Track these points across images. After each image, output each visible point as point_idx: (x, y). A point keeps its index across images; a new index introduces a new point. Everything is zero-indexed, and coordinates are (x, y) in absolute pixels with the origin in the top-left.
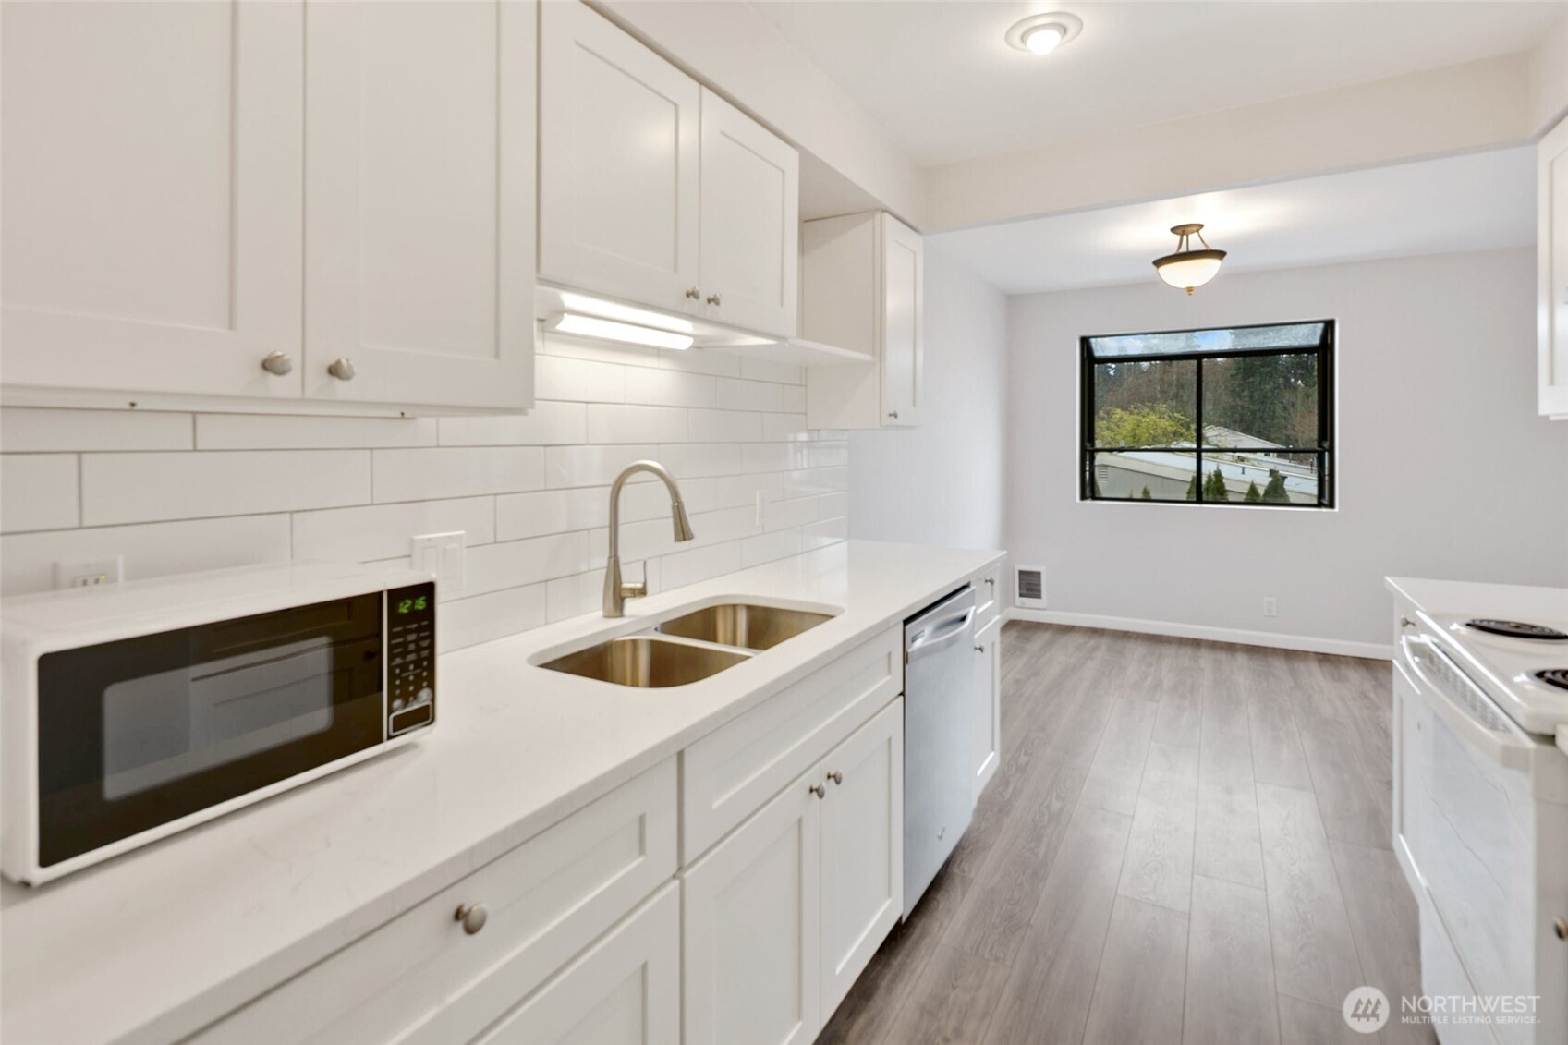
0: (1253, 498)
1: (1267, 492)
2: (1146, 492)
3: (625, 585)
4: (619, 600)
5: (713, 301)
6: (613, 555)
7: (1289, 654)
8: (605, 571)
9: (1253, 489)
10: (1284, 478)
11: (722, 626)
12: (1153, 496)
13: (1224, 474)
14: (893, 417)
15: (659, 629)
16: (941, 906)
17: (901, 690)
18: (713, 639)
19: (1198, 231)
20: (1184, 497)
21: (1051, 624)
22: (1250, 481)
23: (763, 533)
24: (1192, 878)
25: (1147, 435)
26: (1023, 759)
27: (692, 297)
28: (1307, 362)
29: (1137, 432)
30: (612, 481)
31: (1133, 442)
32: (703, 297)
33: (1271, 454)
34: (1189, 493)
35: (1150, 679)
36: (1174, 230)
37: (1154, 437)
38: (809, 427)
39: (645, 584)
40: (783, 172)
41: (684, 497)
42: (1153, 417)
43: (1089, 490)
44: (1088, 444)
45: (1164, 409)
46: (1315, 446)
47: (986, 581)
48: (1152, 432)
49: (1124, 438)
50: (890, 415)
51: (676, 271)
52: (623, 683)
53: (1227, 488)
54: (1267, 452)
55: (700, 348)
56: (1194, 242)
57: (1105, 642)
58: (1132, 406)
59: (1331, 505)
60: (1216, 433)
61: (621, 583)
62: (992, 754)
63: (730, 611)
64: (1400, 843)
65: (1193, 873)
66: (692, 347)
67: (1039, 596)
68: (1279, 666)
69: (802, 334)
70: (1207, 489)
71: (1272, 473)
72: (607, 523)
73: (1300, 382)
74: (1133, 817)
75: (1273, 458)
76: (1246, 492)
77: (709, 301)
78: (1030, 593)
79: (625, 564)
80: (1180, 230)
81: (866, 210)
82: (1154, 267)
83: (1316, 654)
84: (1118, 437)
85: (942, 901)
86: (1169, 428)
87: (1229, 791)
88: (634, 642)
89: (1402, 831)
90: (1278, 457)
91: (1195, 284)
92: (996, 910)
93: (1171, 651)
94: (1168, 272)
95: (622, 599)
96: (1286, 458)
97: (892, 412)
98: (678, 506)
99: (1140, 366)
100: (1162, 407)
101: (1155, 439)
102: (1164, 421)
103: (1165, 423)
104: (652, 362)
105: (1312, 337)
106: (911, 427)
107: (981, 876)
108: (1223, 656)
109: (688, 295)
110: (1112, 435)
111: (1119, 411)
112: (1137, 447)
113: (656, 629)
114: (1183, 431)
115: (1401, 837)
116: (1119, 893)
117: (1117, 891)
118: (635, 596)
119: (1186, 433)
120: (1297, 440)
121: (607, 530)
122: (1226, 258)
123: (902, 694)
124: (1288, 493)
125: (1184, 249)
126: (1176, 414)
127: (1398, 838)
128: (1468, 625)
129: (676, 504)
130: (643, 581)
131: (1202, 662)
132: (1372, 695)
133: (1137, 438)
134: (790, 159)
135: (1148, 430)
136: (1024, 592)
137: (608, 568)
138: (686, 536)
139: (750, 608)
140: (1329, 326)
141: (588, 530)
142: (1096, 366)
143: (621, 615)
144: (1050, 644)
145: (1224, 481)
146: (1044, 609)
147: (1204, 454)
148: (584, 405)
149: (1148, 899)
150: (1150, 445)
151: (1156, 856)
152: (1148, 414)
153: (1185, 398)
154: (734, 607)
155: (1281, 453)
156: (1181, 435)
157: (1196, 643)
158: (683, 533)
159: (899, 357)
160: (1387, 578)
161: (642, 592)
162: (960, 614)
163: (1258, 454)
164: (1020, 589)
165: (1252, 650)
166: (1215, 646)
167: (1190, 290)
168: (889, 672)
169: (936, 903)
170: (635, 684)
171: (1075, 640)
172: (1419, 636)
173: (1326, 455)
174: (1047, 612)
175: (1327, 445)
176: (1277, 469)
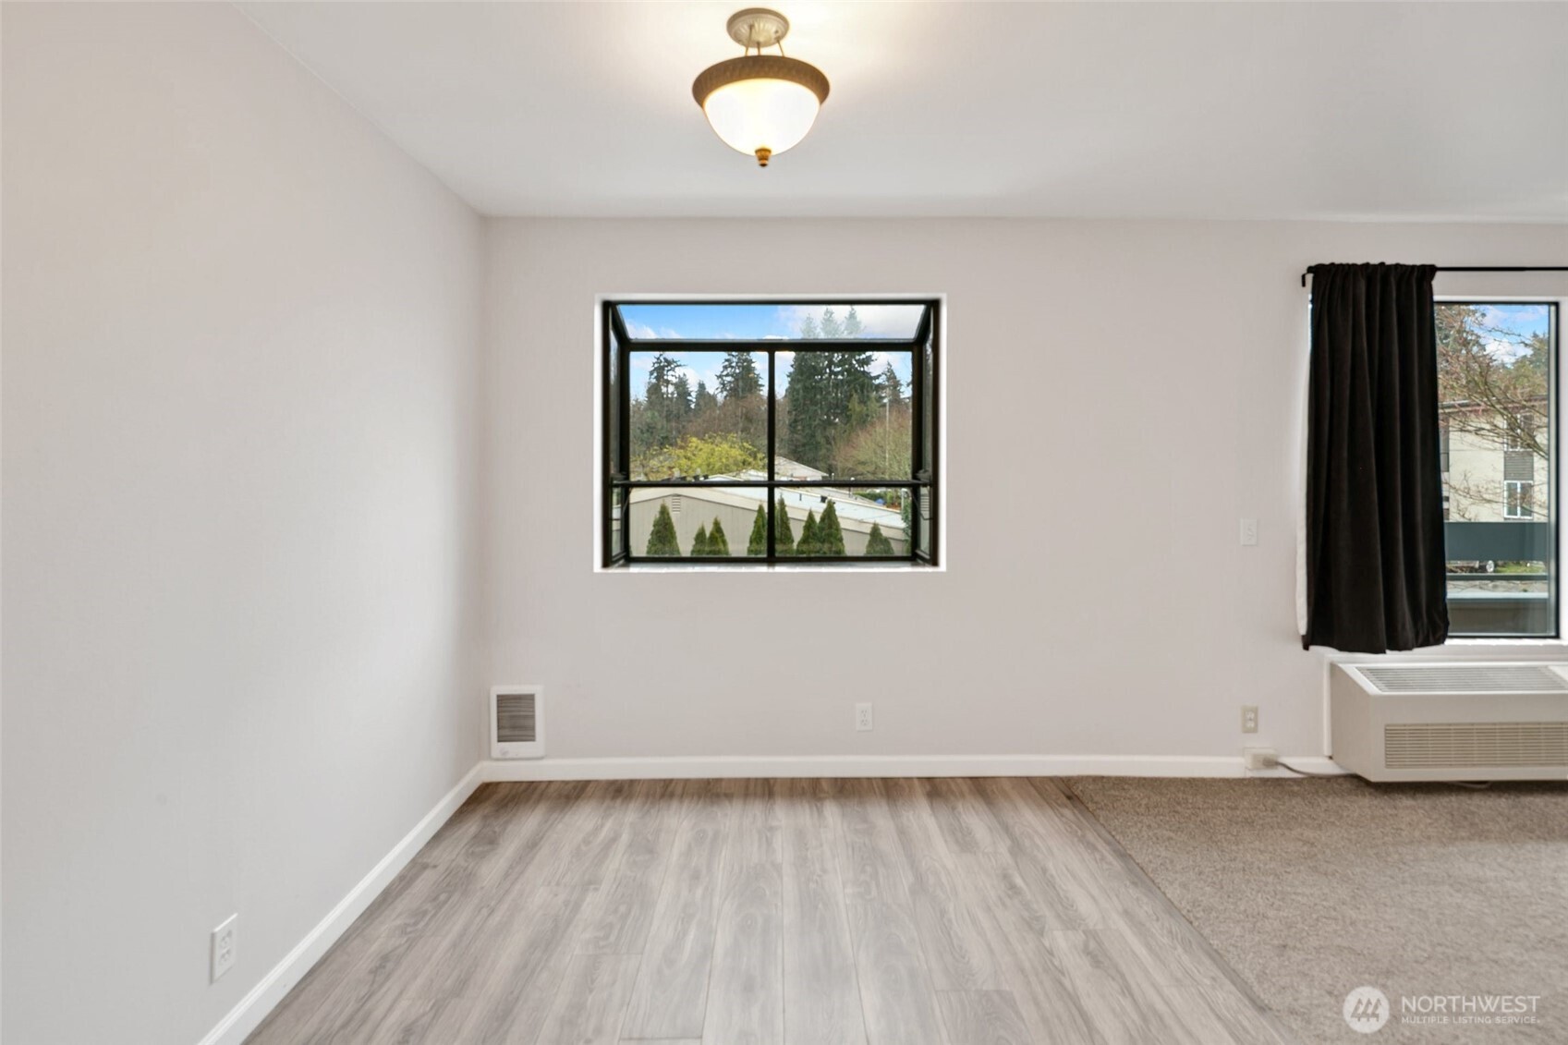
1: (823, 519)
7: (890, 788)
9: (811, 516)
10: (835, 504)
13: (786, 502)
21: (548, 784)
22: (808, 508)
25: (720, 464)
29: (711, 460)
37: (727, 466)
42: (725, 446)
44: (617, 476)
45: (735, 440)
46: (910, 480)
48: (724, 460)
49: (700, 466)
53: (789, 515)
58: (707, 435)
59: (934, 561)
67: (531, 738)
71: (823, 499)
73: (837, 420)
76: (805, 519)
78: (517, 733)
83: (920, 780)
84: (694, 466)
86: (739, 458)
93: (734, 806)
100: (733, 437)
102: (733, 450)
103: (736, 453)
108: (805, 806)
110: (689, 463)
111: (694, 439)
114: (751, 460)
119: (754, 462)
126: (745, 444)
133: (711, 467)
135: (721, 459)
136: (506, 732)
140: (933, 306)
142: (631, 354)
145: (787, 509)
146: (541, 758)
152: (721, 443)
153: (752, 431)
156: (749, 464)
164: (499, 728)
173: (924, 491)
174: (544, 762)
175: (925, 475)
176: (825, 494)
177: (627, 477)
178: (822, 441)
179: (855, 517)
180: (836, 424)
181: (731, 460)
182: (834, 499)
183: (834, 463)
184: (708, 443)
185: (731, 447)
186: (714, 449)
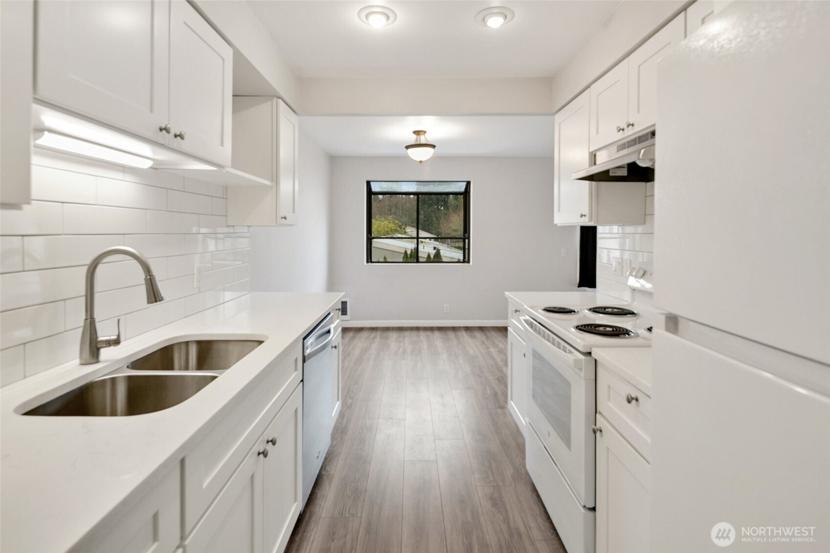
0: (429, 260)
1: (434, 257)
2: (385, 258)
3: (100, 339)
4: (95, 350)
5: (180, 136)
6: (89, 317)
7: (454, 329)
8: (81, 330)
9: (429, 255)
10: (440, 250)
11: (178, 358)
12: (388, 260)
14: (284, 219)
15: (130, 366)
16: (318, 496)
17: (301, 379)
18: (171, 368)
19: (424, 134)
20: (401, 260)
21: (352, 328)
22: (428, 252)
23: (200, 292)
24: (435, 442)
26: (349, 401)
27: (164, 132)
28: (445, 199)
30: (88, 261)
31: (378, 234)
32: (172, 132)
33: (432, 240)
34: (403, 258)
35: (401, 349)
36: (414, 132)
38: (228, 224)
39: (119, 336)
40: (223, 59)
41: (155, 272)
42: (386, 222)
43: (369, 259)
44: (369, 235)
45: (391, 219)
46: (462, 237)
47: (336, 310)
48: (386, 229)
50: (282, 218)
51: (151, 110)
52: (103, 414)
53: (420, 255)
54: (430, 238)
55: (156, 169)
56: (423, 139)
57: (379, 333)
58: (377, 217)
59: (469, 262)
60: (410, 230)
61: (97, 338)
62: (338, 402)
63: (183, 347)
64: (511, 404)
65: (434, 440)
66: (151, 168)
67: (347, 314)
68: (451, 335)
69: (235, 164)
70: (411, 256)
71: (435, 248)
72: (83, 293)
73: (442, 208)
74: (405, 419)
75: (432, 241)
76: (426, 257)
77: (176, 136)
78: (345, 313)
79: (98, 322)
80: (417, 133)
81: (269, 95)
82: (405, 149)
83: (464, 327)
85: (320, 493)
86: (393, 228)
87: (442, 396)
88: (113, 380)
89: (512, 400)
90: (435, 241)
91: (423, 160)
92: (348, 488)
93: (408, 334)
94: (411, 151)
95: (98, 349)
96: (438, 241)
97: (283, 216)
98: (150, 278)
99: (378, 198)
100: (390, 217)
101: (388, 233)
102: (390, 224)
103: (391, 225)
104: (119, 176)
105: (461, 187)
106: (291, 225)
107: (337, 471)
108: (429, 333)
109: (161, 130)
112: (379, 236)
113: (128, 367)
114: (399, 229)
115: (512, 402)
116: (406, 459)
117: (404, 459)
118: (110, 346)
120: (441, 233)
121: (83, 299)
122: (436, 148)
123: (302, 381)
124: (442, 257)
125: (418, 143)
126: (396, 221)
127: (511, 403)
128: (544, 310)
129: (149, 277)
130: (117, 334)
131: (421, 337)
132: (486, 343)
134: (228, 53)
135: (384, 228)
136: (343, 313)
137: (85, 327)
138: (158, 299)
139: (199, 343)
140: (468, 183)
141: (64, 300)
142: (373, 196)
143: (98, 361)
144: (353, 338)
145: (419, 252)
147: (420, 240)
148: (60, 204)
149: (418, 458)
150: (385, 235)
151: (418, 436)
152: (384, 221)
154: (187, 343)
155: (436, 239)
156: (398, 231)
157: (418, 329)
158: (154, 296)
159: (286, 186)
160: (506, 292)
161: (117, 342)
162: (326, 329)
163: (427, 239)
164: (342, 311)
165: (441, 329)
166: (426, 329)
167: (421, 162)
168: (296, 369)
169: (315, 494)
170: (114, 414)
171: (365, 334)
172: (525, 316)
173: (467, 241)
174: (350, 322)
175: (467, 235)
176: (436, 246)
177: (371, 235)
178: (434, 219)
179: (450, 256)
180: (442, 210)
181: (389, 229)
182: (440, 248)
183: (441, 230)
184: (378, 221)
185: (389, 223)
186: (380, 224)
